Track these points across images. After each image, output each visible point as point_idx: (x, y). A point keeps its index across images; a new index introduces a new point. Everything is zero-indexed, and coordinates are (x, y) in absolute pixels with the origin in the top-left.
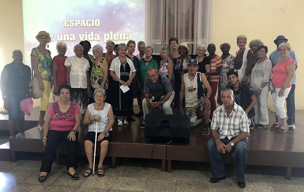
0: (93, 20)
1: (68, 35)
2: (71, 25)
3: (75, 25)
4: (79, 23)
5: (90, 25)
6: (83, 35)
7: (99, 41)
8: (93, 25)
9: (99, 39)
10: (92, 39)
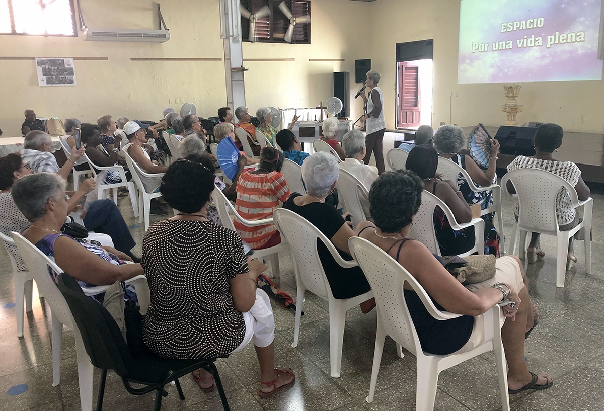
0: (535, 20)
1: (504, 43)
2: (508, 30)
3: (513, 28)
4: (518, 26)
5: (531, 27)
6: (522, 41)
7: (541, 47)
8: (535, 26)
9: (540, 44)
10: (533, 45)
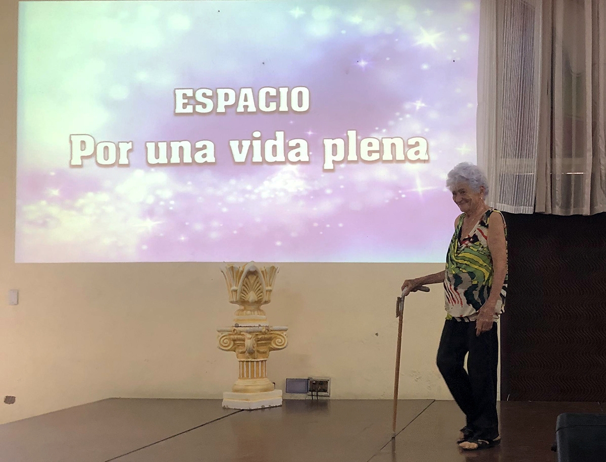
0: (284, 91)
1: (187, 145)
2: (199, 109)
3: (216, 106)
4: (231, 101)
5: (273, 108)
6: (246, 144)
7: (305, 166)
8: (284, 107)
9: (304, 157)
10: (280, 157)
